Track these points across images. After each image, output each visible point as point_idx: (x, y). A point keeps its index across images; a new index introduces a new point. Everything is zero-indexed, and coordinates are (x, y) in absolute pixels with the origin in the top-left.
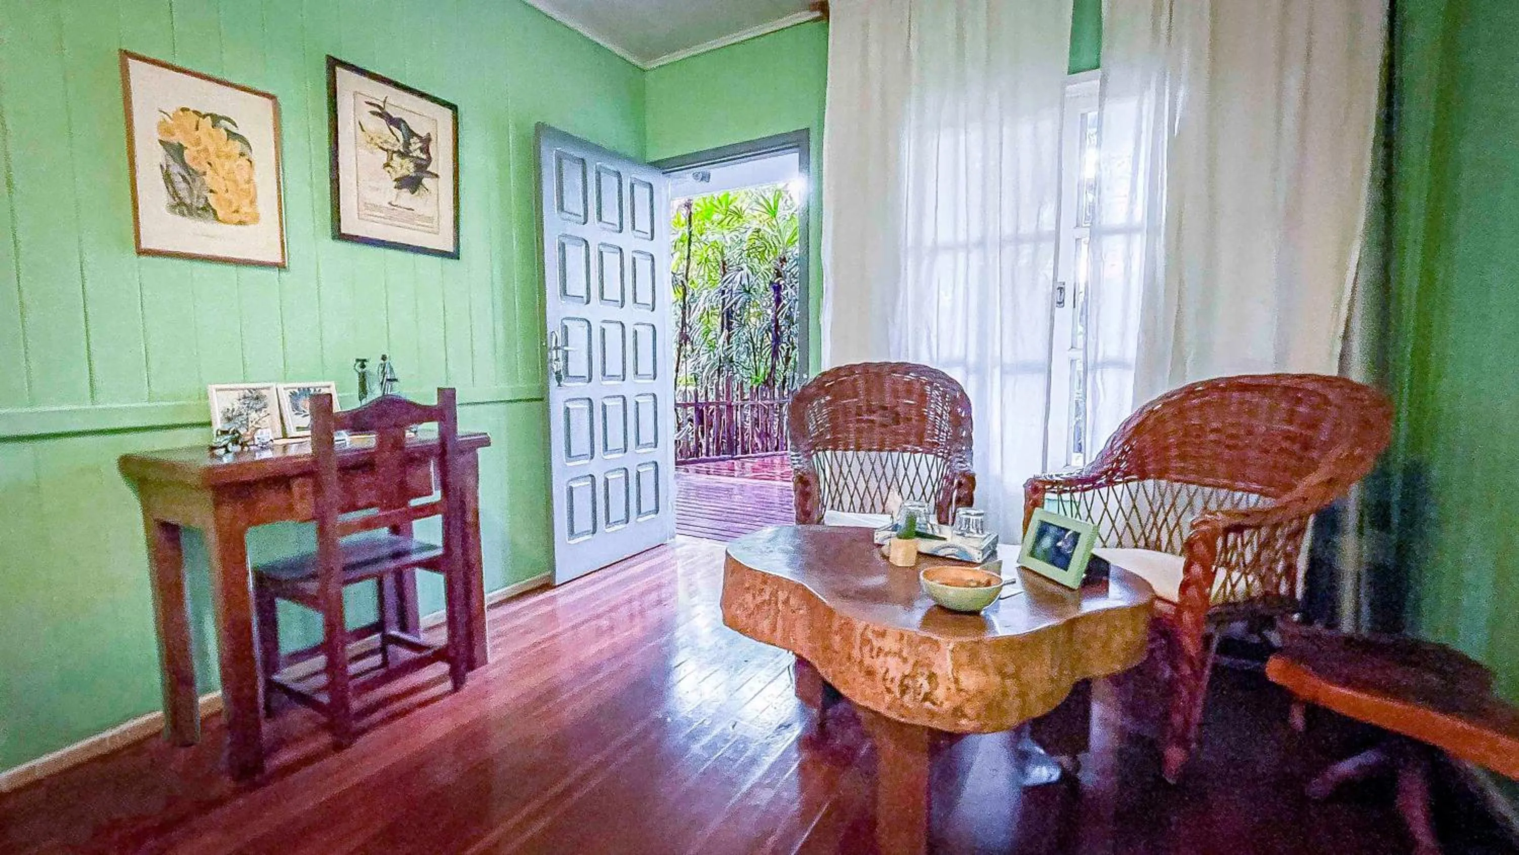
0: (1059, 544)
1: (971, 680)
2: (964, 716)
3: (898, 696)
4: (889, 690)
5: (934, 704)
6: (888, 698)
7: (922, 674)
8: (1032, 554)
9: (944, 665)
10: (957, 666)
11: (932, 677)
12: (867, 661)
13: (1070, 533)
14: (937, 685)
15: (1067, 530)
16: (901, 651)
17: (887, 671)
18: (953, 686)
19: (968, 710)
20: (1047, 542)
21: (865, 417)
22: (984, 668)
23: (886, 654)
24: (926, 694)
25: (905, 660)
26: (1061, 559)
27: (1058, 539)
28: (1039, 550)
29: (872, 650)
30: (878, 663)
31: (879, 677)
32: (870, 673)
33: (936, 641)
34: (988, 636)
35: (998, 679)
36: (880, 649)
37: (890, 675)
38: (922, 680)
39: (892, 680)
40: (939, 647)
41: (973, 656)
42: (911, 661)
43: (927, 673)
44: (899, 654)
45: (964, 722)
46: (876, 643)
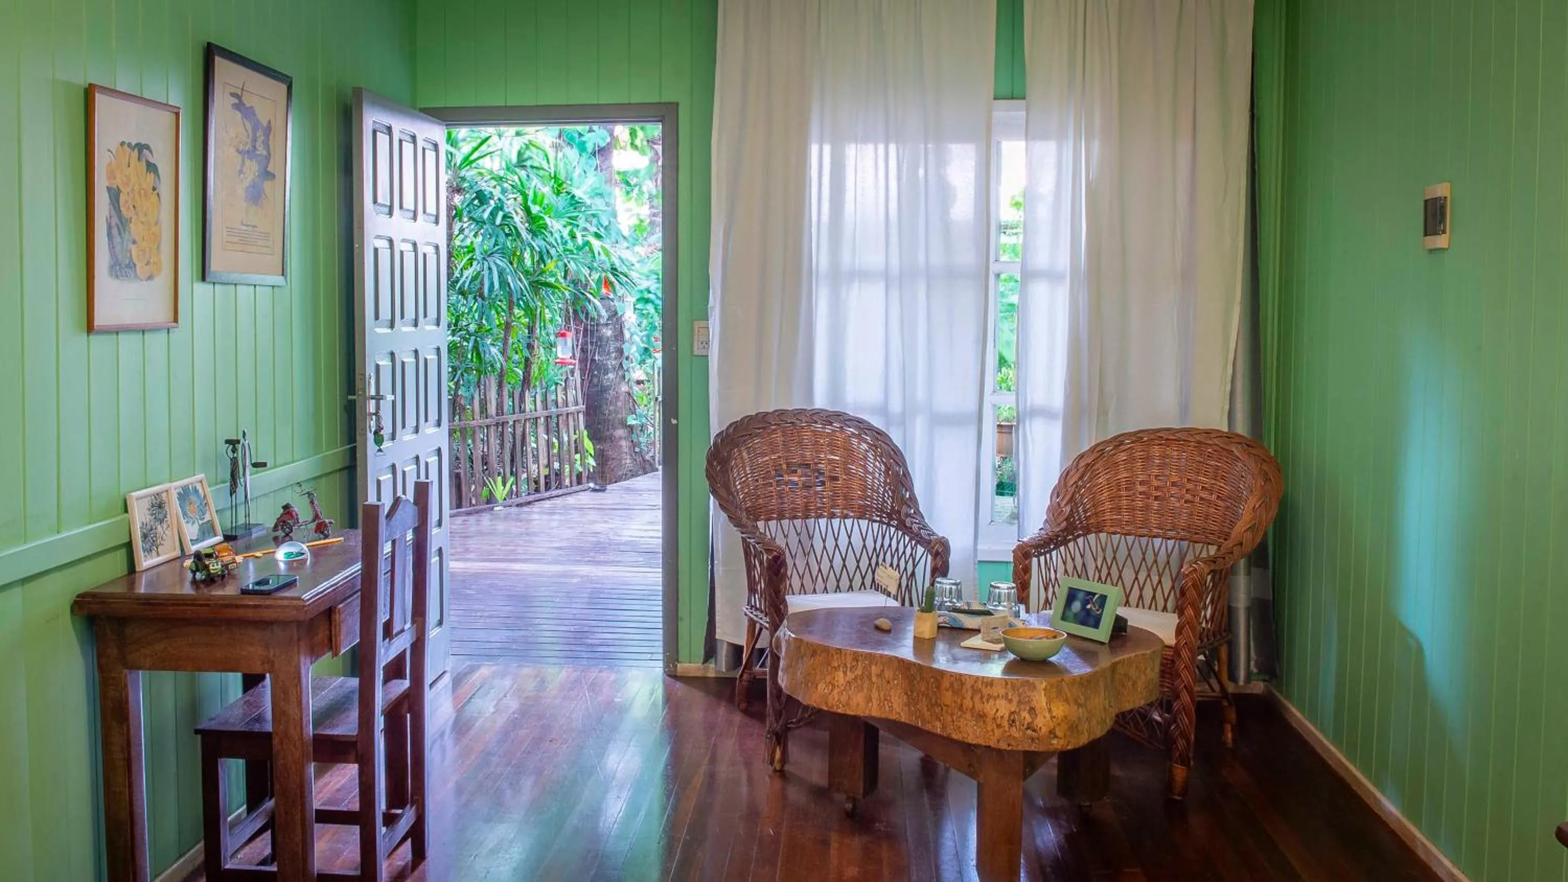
0: (1089, 607)
1: (1060, 710)
2: (1056, 737)
3: (1007, 729)
4: (999, 726)
5: (1034, 730)
6: (998, 732)
7: (1025, 710)
8: (1064, 618)
9: (1040, 700)
10: (1049, 702)
11: (1032, 710)
12: (978, 706)
13: (1097, 596)
14: (1036, 715)
15: (1094, 594)
16: (1007, 694)
17: (997, 710)
18: (1048, 715)
19: (1058, 733)
20: (1077, 606)
21: (786, 478)
22: (1067, 700)
23: (995, 699)
24: (1029, 724)
25: (1010, 701)
26: (1090, 619)
27: (1087, 602)
28: (1070, 614)
29: (982, 698)
30: (989, 708)
31: (989, 720)
32: (982, 716)
33: (1033, 683)
34: (1067, 677)
35: (1076, 708)
36: (990, 696)
37: (999, 714)
38: (1025, 714)
39: (1002, 717)
40: (1035, 688)
41: (1060, 692)
42: (1015, 700)
43: (1028, 708)
44: (1006, 697)
45: (1055, 742)
46: (986, 691)
